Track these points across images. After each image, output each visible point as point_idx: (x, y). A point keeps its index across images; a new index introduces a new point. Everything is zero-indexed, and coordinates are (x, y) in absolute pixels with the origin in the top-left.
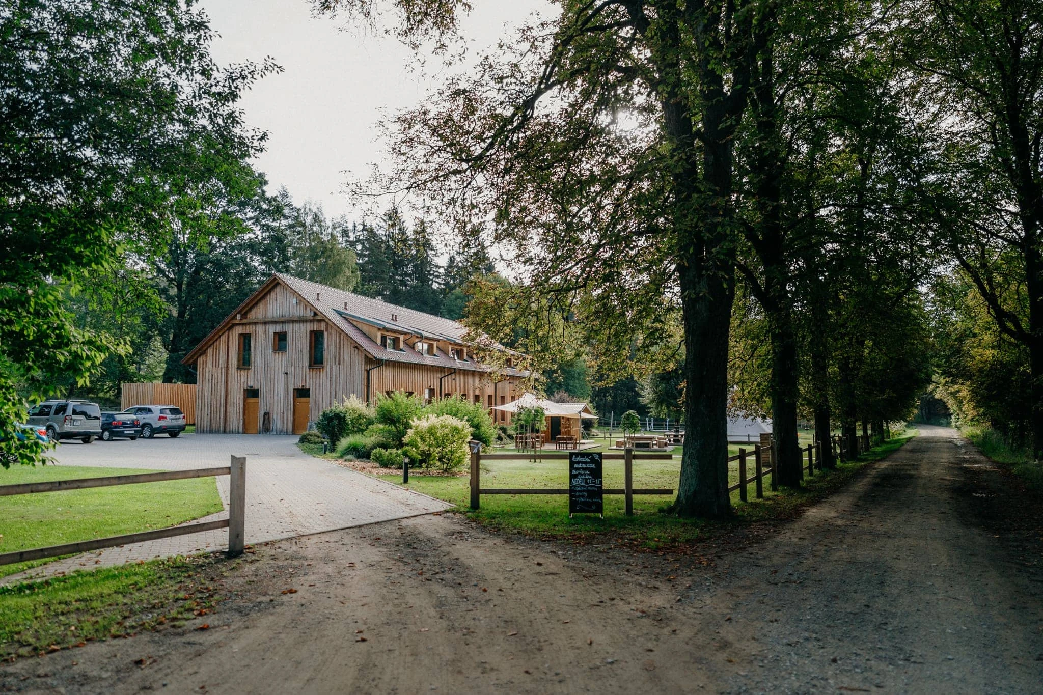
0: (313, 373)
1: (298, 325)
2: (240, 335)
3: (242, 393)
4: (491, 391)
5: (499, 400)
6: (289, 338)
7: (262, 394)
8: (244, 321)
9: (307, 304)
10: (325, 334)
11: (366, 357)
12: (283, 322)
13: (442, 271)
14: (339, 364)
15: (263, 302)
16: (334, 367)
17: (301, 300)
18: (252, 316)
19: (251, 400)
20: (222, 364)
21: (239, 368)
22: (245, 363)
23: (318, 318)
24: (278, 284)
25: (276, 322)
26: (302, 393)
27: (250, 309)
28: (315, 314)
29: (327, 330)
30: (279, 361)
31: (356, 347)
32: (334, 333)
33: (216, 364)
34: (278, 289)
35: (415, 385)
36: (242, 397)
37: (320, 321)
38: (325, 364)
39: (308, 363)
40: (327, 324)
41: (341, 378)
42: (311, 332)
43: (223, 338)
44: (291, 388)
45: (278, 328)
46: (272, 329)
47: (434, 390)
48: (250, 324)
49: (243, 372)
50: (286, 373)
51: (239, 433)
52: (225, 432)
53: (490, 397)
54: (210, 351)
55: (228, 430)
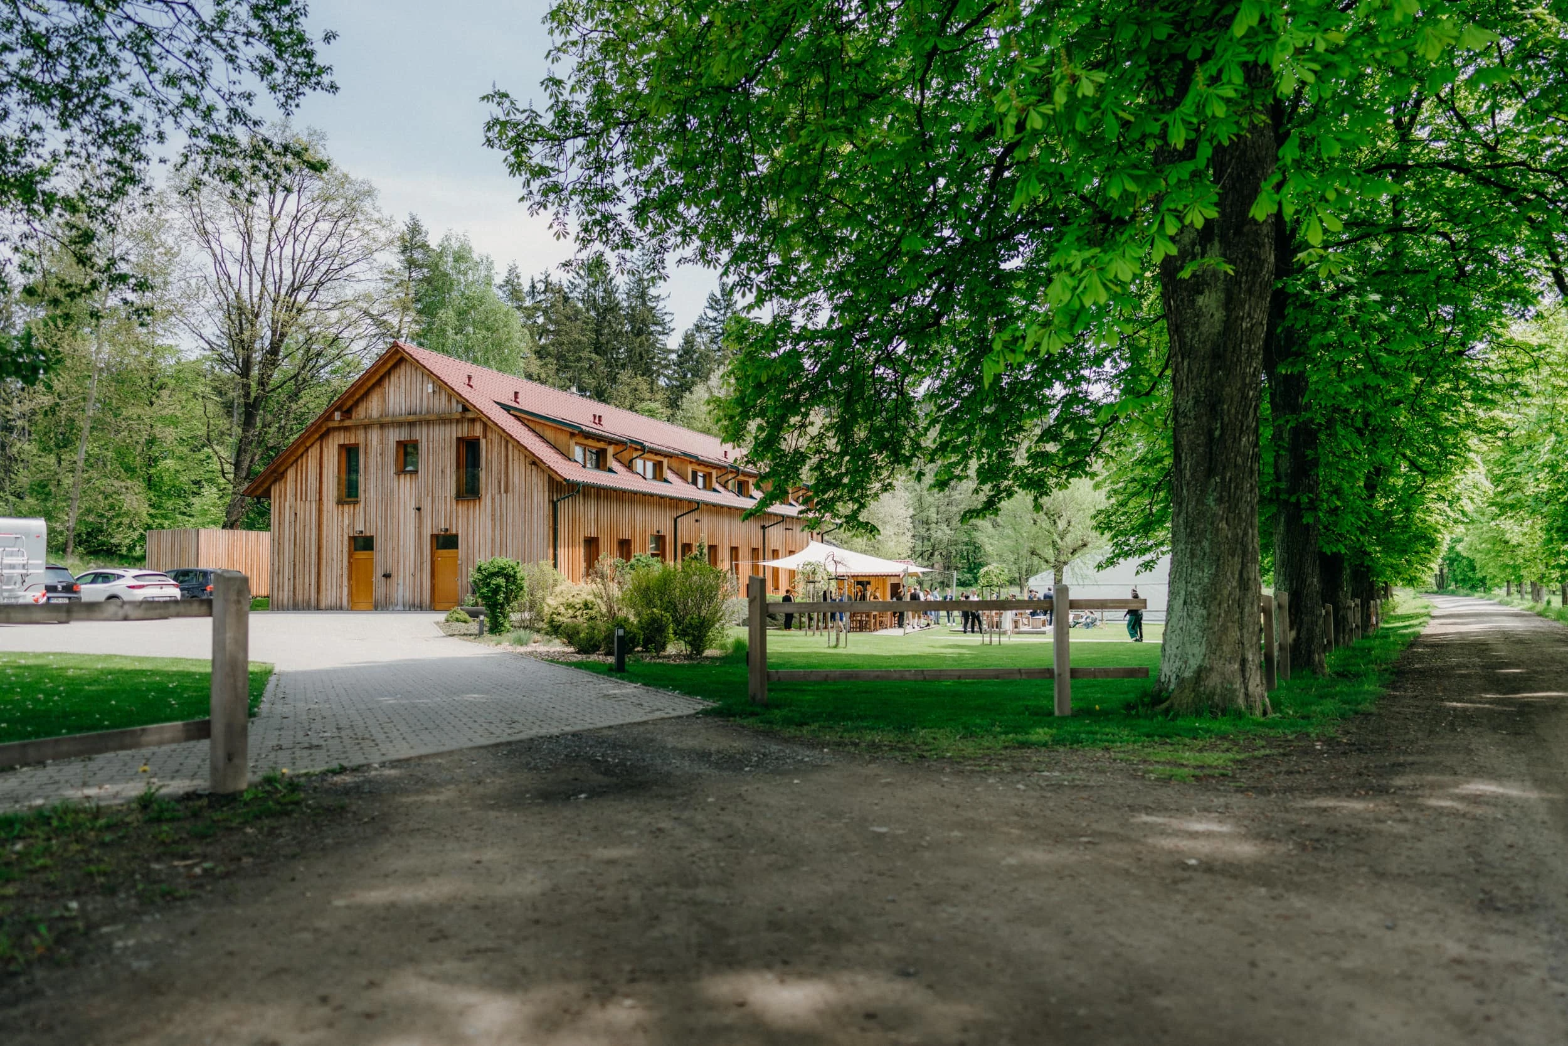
0: (462, 508)
1: (437, 428)
2: (341, 446)
3: (346, 542)
4: (757, 543)
5: (769, 553)
6: (423, 447)
7: (378, 543)
8: (347, 423)
9: (452, 393)
10: (483, 442)
11: (551, 479)
12: (411, 424)
13: (674, 356)
14: (506, 491)
15: (378, 390)
16: (497, 497)
17: (441, 385)
18: (360, 413)
19: (362, 555)
20: (313, 495)
21: (340, 502)
22: (349, 493)
23: (470, 415)
24: (402, 360)
25: (400, 424)
26: (446, 541)
27: (356, 404)
28: (465, 409)
29: (485, 437)
30: (406, 490)
31: (534, 463)
32: (496, 439)
33: (301, 495)
34: (403, 370)
35: (633, 528)
36: (346, 550)
37: (473, 421)
38: (483, 492)
39: (454, 492)
40: (485, 425)
41: (510, 515)
42: (458, 439)
43: (314, 452)
44: (427, 533)
45: (403, 435)
46: (394, 436)
47: (664, 537)
48: (356, 427)
49: (346, 507)
50: (419, 509)
51: (341, 608)
52: (318, 608)
53: (755, 550)
54: (291, 473)
55: (323, 605)
